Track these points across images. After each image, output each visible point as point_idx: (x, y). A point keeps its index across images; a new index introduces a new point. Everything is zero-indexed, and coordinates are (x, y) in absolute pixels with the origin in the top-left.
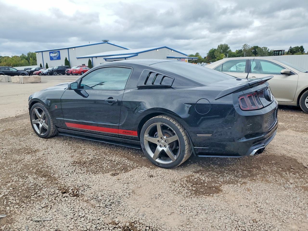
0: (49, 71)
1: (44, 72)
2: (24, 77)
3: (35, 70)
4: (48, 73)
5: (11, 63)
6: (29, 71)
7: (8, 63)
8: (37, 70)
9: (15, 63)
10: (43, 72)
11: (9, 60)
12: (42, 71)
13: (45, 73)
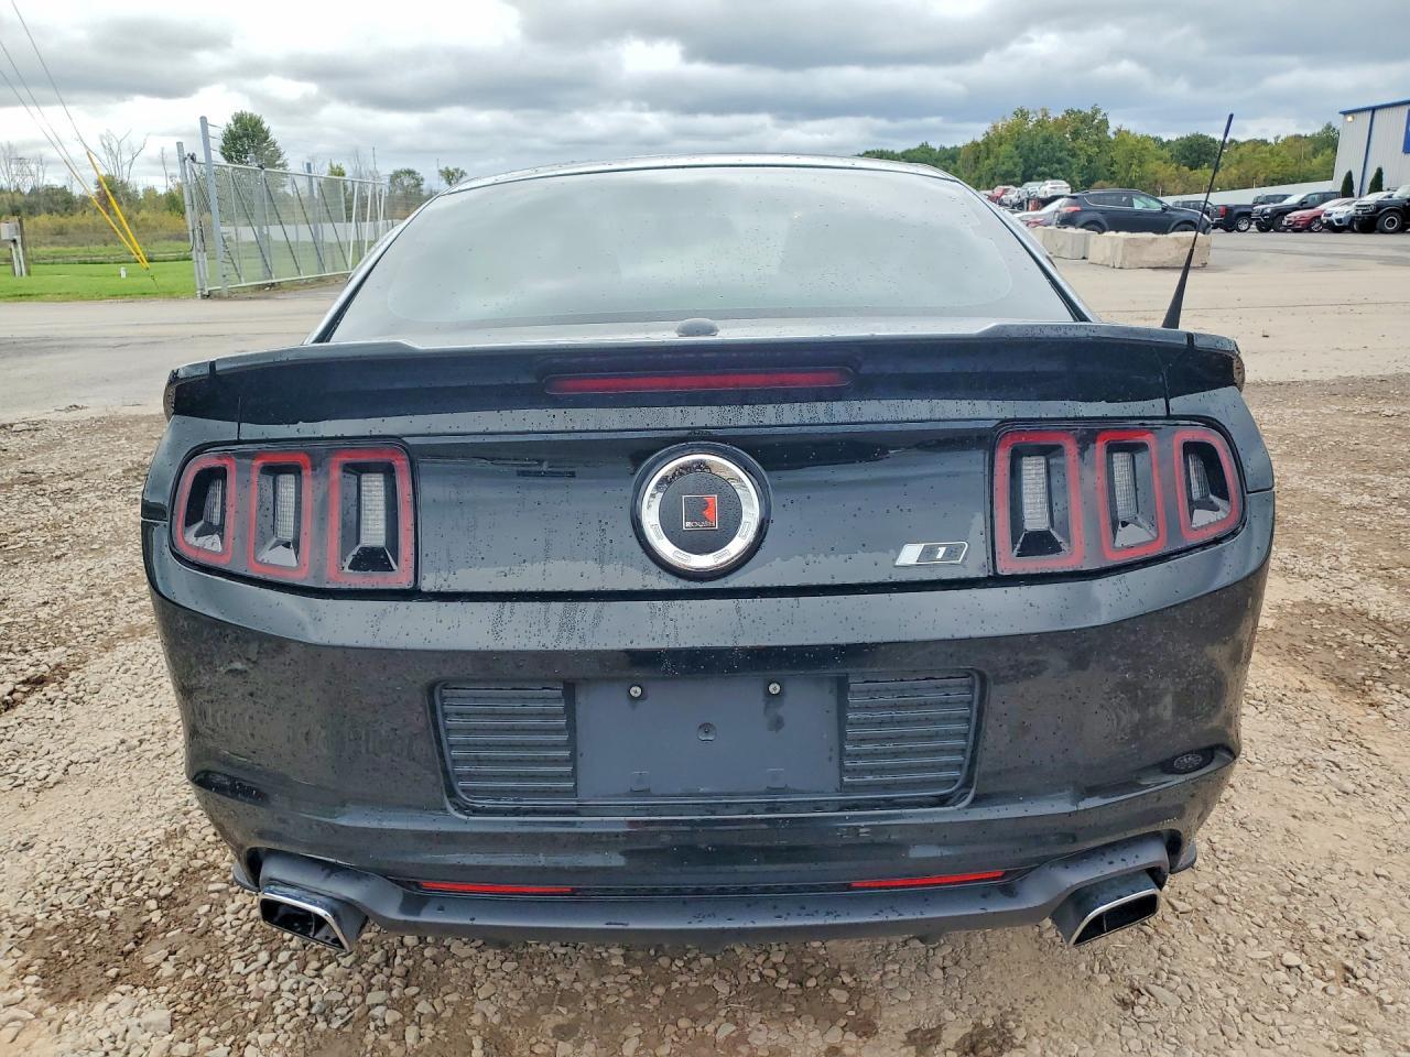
0: (1360, 212)
1: (1334, 217)
2: (1127, 241)
3: (1302, 205)
4: (1353, 219)
5: (1258, 171)
6: (1269, 211)
7: (1247, 171)
8: (1310, 204)
9: (1280, 168)
10: (1330, 215)
11: (1258, 159)
12: (1329, 210)
13: (1339, 221)
